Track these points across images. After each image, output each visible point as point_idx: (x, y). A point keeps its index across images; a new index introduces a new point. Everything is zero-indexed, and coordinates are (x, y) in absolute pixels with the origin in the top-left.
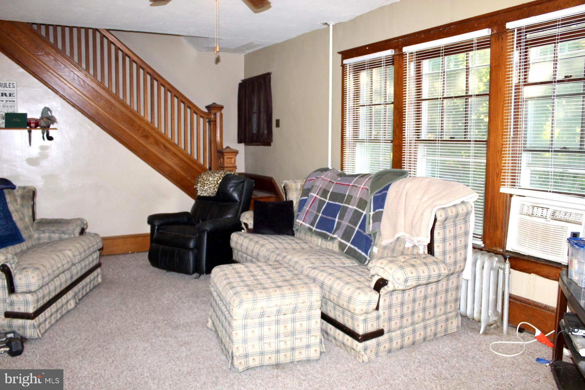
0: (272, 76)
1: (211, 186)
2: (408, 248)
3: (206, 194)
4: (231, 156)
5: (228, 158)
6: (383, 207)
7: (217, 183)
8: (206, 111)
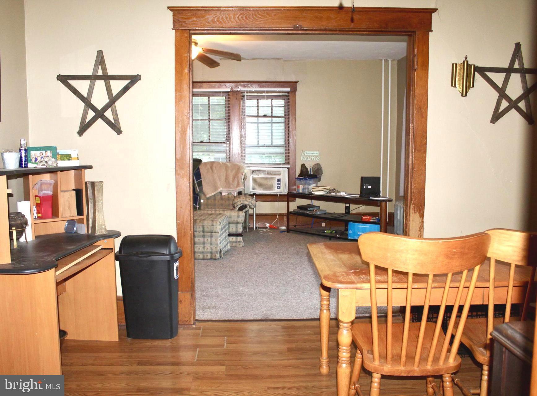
2: (226, 195)
6: (201, 178)
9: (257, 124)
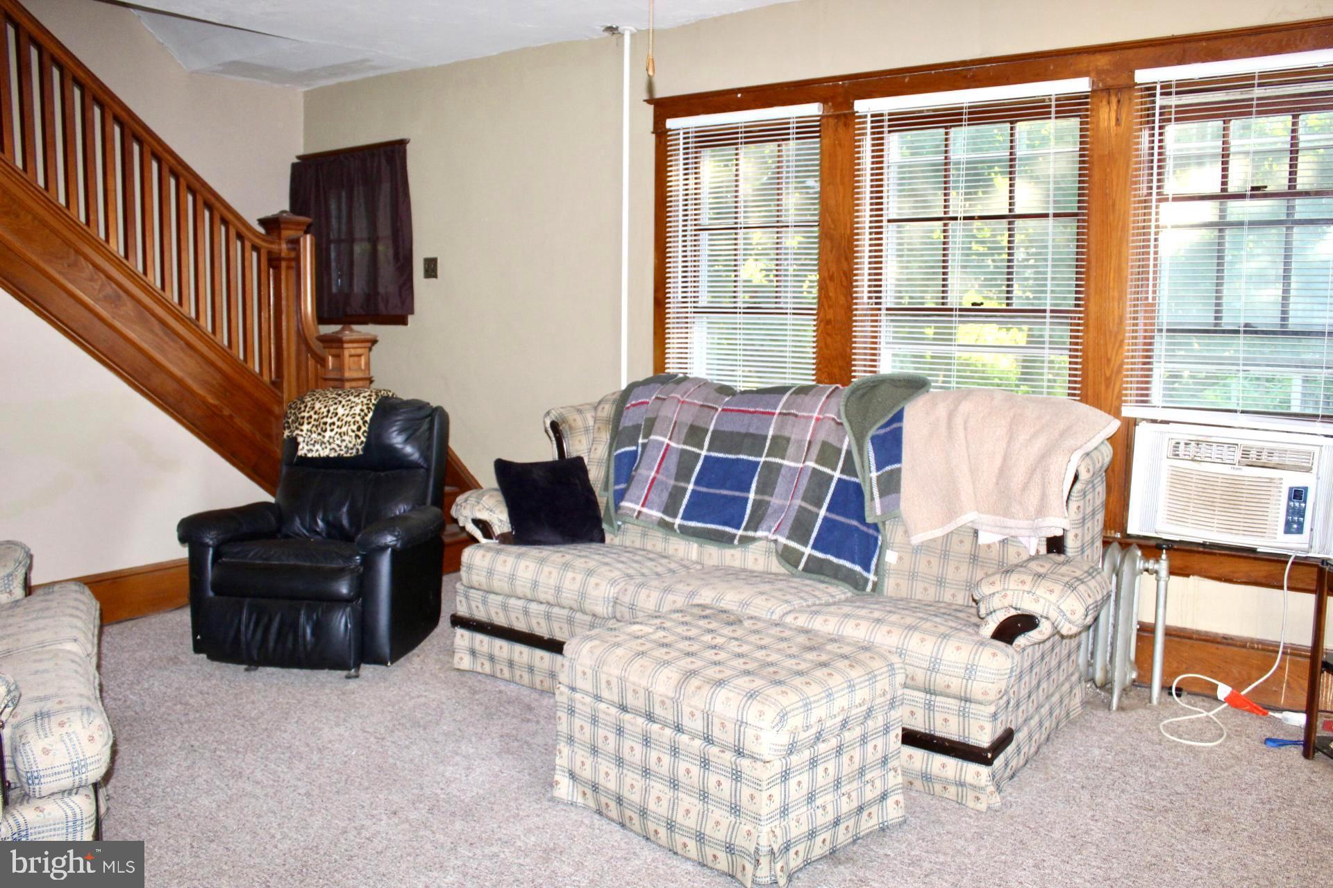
0: (409, 147)
1: (344, 429)
2: (989, 546)
3: (324, 453)
4: (359, 351)
5: (351, 356)
6: (898, 459)
7: (365, 422)
8: (261, 230)
9: (1216, 233)
